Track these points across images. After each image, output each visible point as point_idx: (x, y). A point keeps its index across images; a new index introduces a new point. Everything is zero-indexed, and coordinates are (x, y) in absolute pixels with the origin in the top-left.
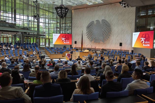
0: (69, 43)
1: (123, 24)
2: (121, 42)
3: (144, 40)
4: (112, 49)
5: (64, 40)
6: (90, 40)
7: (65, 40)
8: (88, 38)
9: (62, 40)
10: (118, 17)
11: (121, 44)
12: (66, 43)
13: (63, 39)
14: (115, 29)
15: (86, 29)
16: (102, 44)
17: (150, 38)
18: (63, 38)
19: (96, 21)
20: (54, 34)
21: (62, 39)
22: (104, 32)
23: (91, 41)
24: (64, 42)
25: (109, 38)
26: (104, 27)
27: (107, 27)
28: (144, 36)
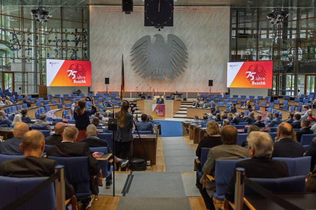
0: (85, 82)
1: (209, 46)
2: (211, 79)
3: (253, 75)
4: (187, 92)
5: (73, 76)
6: (141, 75)
7: (77, 75)
8: (136, 70)
9: (69, 75)
10: (200, 32)
11: (211, 83)
12: (79, 82)
13: (72, 73)
14: (195, 54)
15: (131, 52)
16: (167, 83)
17: (266, 71)
18: (72, 71)
19: (155, 36)
20: (48, 61)
21: (69, 72)
22: (174, 59)
23: (144, 77)
24: (75, 81)
25: (184, 71)
26: (173, 49)
27: (178, 49)
28: (253, 68)
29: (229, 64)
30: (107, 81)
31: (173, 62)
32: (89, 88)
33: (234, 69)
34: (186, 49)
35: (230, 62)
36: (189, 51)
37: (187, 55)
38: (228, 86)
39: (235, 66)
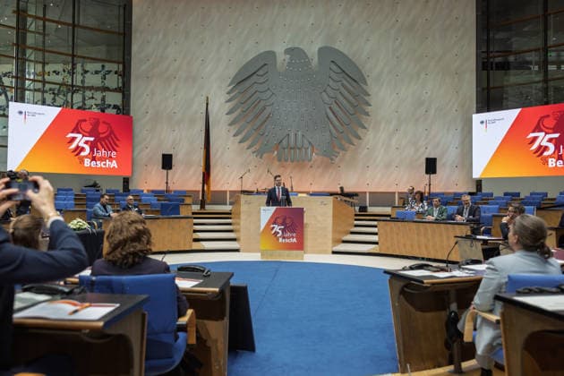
0: (114, 164)
1: (423, 76)
2: (432, 156)
3: (550, 140)
4: (368, 190)
5: (83, 149)
7: (93, 146)
8: (239, 138)
9: (74, 146)
10: (397, 42)
11: (431, 166)
12: (100, 164)
13: (80, 140)
14: (385, 98)
15: (228, 93)
16: (318, 167)
18: (79, 136)
19: (288, 51)
20: (14, 107)
21: (73, 139)
22: (335, 108)
23: (260, 153)
24: (87, 162)
25: (360, 139)
26: (331, 83)
28: (550, 123)
29: (477, 118)
30: (167, 162)
31: (331, 115)
32: (126, 181)
33: (492, 129)
34: (366, 83)
35: (479, 111)
36: (372, 88)
37: (366, 98)
38: (477, 174)
39: (494, 121)
